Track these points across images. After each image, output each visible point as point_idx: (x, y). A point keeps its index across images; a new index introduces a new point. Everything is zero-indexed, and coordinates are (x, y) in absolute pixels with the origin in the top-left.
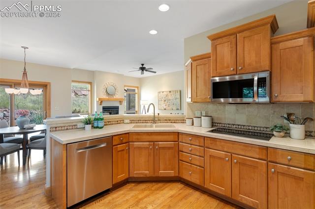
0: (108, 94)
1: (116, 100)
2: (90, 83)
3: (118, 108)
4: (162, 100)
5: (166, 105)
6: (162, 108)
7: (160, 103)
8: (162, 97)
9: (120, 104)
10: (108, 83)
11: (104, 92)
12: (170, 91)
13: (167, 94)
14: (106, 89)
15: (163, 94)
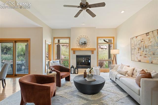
0: (80, 45)
2: (69, 38)
3: (90, 57)
4: (136, 49)
5: (141, 55)
6: (136, 60)
7: (133, 53)
8: (135, 45)
9: (92, 54)
10: (81, 36)
11: (77, 43)
12: (146, 34)
13: (143, 39)
14: (79, 41)
15: (136, 40)
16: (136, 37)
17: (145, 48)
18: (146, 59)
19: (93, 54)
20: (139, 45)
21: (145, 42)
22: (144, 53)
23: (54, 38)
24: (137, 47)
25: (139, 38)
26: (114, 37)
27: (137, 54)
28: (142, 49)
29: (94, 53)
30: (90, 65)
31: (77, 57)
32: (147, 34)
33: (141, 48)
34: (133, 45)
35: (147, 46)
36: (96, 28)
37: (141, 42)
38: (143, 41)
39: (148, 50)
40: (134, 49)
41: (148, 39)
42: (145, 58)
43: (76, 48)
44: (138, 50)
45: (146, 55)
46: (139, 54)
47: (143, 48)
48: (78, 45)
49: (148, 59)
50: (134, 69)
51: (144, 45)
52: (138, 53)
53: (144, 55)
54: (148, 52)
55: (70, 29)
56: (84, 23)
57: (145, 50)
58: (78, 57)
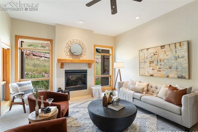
0: (72, 54)
1: (83, 62)
2: (51, 41)
3: (86, 72)
4: (147, 62)
5: (153, 69)
6: (147, 74)
7: (142, 66)
8: (145, 58)
9: (89, 68)
11: (67, 52)
12: (161, 46)
13: (156, 52)
14: (69, 48)
15: (147, 53)
16: (148, 49)
17: (159, 61)
18: (161, 73)
19: (91, 68)
20: (150, 58)
21: (159, 55)
22: (158, 67)
23: (17, 37)
24: (148, 60)
25: (151, 51)
26: (113, 47)
27: (148, 68)
28: (155, 63)
32: (163, 47)
33: (154, 61)
34: (143, 58)
35: (162, 60)
36: (94, 32)
37: (154, 55)
38: (157, 54)
39: (163, 63)
40: (144, 62)
41: (164, 53)
42: (159, 72)
43: (65, 59)
44: (150, 64)
45: (161, 68)
46: (151, 68)
47: (157, 61)
48: (69, 54)
49: (163, 73)
50: (148, 85)
51: (158, 58)
52: (150, 66)
53: (158, 68)
54: (163, 66)
56: (82, 21)
57: (159, 64)
58: (67, 73)
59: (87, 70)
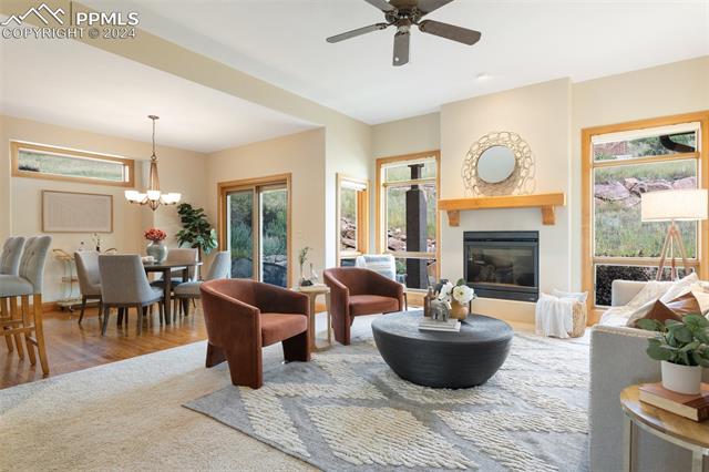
2: (437, 154)
3: (537, 240)
9: (545, 223)
10: (485, 139)
11: (468, 176)
19: (552, 223)
23: (380, 162)
29: (556, 222)
30: (533, 285)
31: (466, 240)
43: (463, 197)
48: (474, 181)
55: (439, 113)
58: (471, 239)
59: (537, 232)
